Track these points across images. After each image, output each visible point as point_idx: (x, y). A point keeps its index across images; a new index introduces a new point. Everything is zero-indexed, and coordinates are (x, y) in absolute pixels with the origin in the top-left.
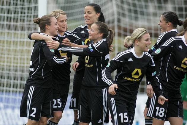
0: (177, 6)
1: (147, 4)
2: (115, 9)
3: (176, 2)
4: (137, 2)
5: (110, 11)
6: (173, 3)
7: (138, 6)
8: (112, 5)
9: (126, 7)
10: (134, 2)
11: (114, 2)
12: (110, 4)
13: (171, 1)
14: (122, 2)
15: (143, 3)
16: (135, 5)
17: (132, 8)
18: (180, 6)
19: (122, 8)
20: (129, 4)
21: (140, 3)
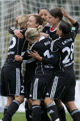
0: (74, 6)
1: (48, 4)
2: (22, 8)
3: (73, 3)
4: (40, 3)
5: (18, 10)
6: (71, 2)
7: (41, 5)
8: (20, 5)
9: (31, 6)
10: (37, 2)
11: (21, 2)
12: (17, 4)
13: (69, 1)
14: (28, 2)
15: (45, 3)
16: (38, 5)
17: (36, 7)
18: (76, 6)
19: (28, 7)
20: (33, 4)
21: (43, 3)
